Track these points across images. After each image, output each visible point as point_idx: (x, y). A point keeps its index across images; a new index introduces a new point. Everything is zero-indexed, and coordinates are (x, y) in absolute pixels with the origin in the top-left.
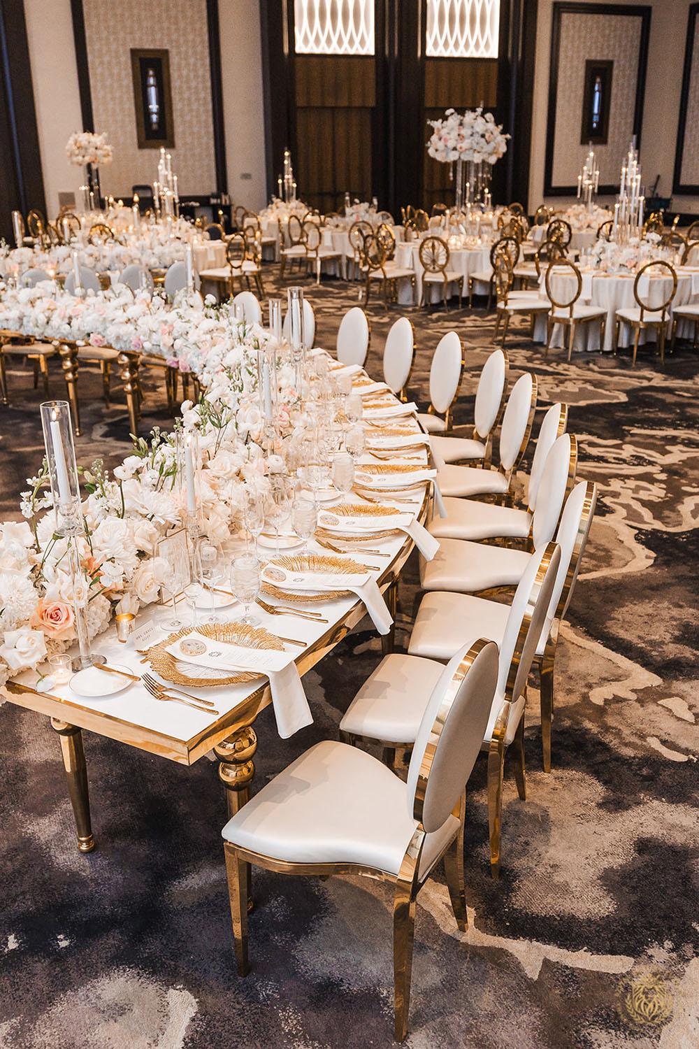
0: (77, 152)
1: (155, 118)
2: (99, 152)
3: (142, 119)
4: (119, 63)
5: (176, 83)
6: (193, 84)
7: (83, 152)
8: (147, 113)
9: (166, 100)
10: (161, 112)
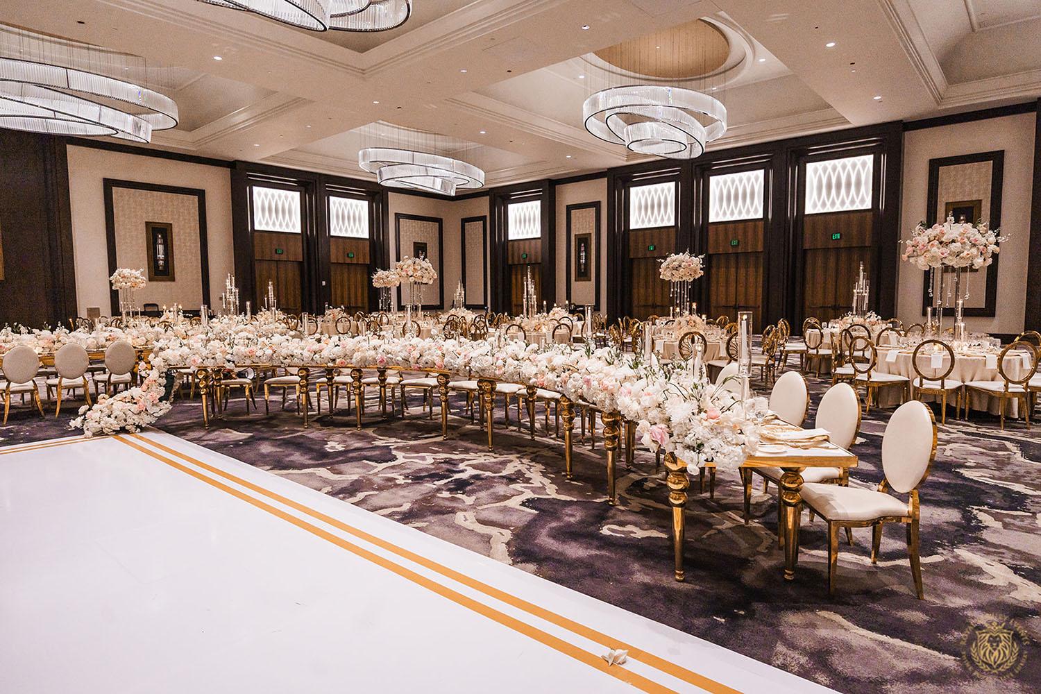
0: (121, 280)
1: (161, 262)
2: (137, 281)
3: (152, 264)
4: (137, 229)
5: (176, 242)
6: (188, 244)
7: (126, 280)
8: (156, 260)
9: (169, 252)
10: (166, 260)
